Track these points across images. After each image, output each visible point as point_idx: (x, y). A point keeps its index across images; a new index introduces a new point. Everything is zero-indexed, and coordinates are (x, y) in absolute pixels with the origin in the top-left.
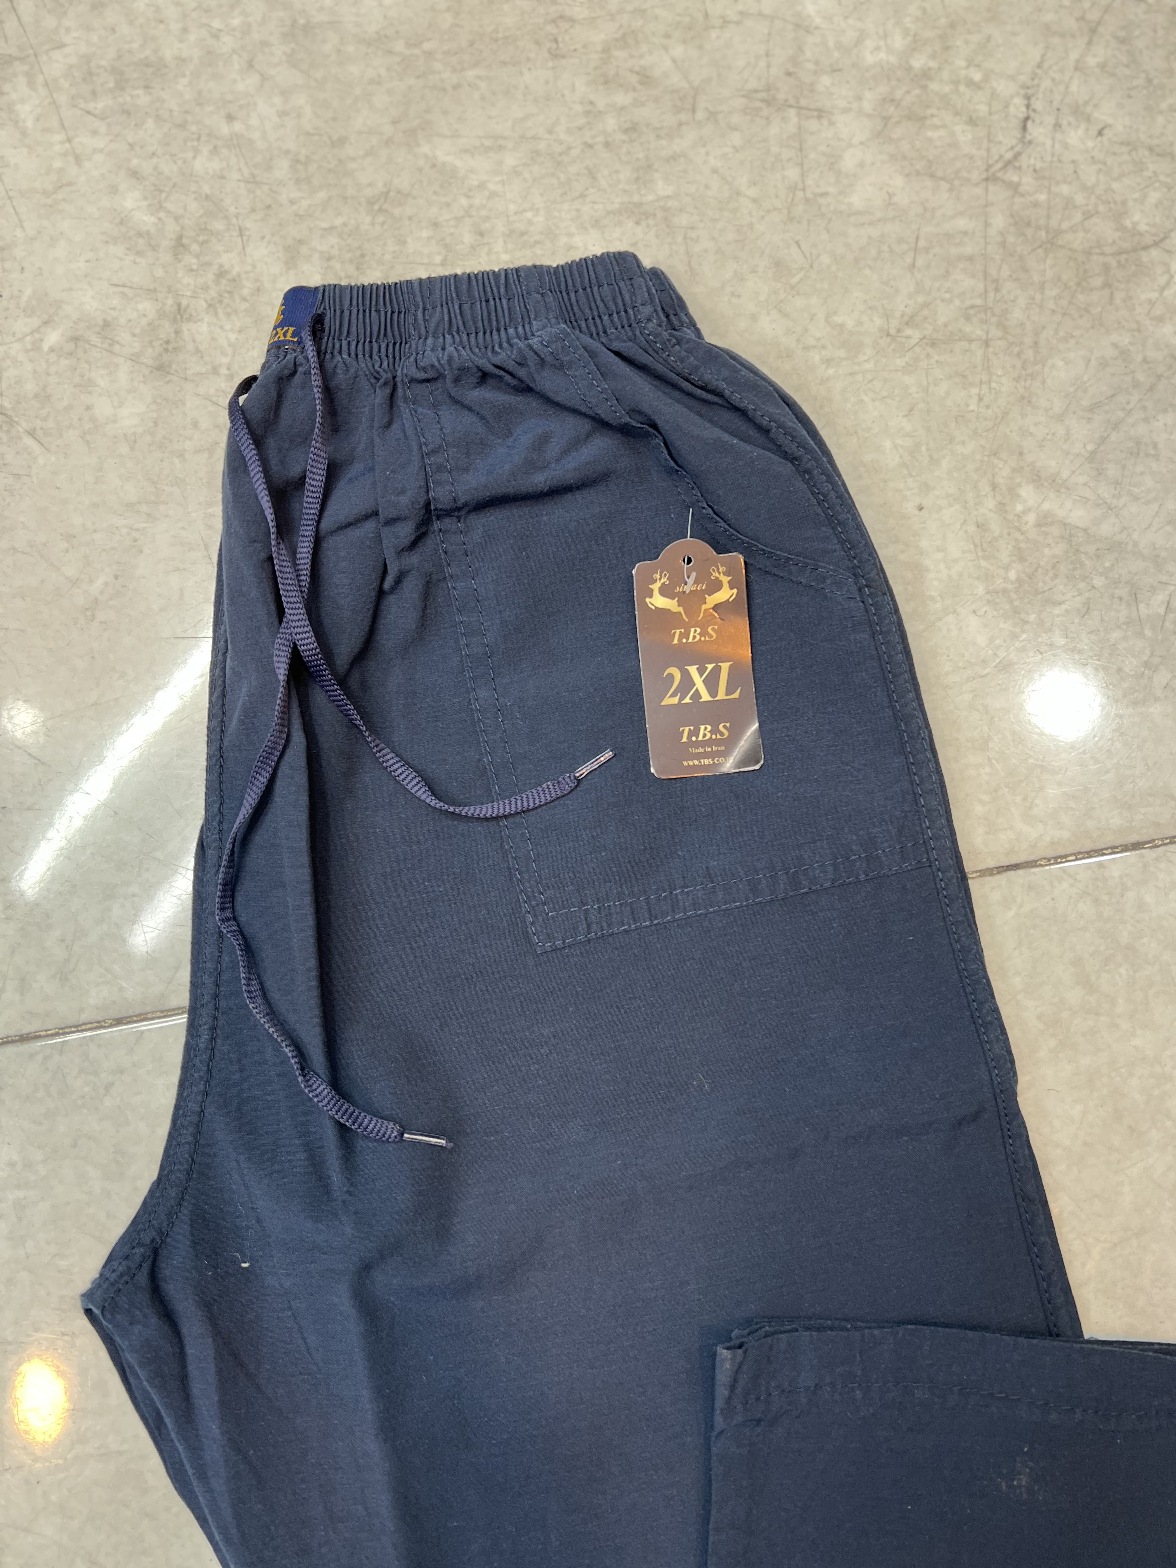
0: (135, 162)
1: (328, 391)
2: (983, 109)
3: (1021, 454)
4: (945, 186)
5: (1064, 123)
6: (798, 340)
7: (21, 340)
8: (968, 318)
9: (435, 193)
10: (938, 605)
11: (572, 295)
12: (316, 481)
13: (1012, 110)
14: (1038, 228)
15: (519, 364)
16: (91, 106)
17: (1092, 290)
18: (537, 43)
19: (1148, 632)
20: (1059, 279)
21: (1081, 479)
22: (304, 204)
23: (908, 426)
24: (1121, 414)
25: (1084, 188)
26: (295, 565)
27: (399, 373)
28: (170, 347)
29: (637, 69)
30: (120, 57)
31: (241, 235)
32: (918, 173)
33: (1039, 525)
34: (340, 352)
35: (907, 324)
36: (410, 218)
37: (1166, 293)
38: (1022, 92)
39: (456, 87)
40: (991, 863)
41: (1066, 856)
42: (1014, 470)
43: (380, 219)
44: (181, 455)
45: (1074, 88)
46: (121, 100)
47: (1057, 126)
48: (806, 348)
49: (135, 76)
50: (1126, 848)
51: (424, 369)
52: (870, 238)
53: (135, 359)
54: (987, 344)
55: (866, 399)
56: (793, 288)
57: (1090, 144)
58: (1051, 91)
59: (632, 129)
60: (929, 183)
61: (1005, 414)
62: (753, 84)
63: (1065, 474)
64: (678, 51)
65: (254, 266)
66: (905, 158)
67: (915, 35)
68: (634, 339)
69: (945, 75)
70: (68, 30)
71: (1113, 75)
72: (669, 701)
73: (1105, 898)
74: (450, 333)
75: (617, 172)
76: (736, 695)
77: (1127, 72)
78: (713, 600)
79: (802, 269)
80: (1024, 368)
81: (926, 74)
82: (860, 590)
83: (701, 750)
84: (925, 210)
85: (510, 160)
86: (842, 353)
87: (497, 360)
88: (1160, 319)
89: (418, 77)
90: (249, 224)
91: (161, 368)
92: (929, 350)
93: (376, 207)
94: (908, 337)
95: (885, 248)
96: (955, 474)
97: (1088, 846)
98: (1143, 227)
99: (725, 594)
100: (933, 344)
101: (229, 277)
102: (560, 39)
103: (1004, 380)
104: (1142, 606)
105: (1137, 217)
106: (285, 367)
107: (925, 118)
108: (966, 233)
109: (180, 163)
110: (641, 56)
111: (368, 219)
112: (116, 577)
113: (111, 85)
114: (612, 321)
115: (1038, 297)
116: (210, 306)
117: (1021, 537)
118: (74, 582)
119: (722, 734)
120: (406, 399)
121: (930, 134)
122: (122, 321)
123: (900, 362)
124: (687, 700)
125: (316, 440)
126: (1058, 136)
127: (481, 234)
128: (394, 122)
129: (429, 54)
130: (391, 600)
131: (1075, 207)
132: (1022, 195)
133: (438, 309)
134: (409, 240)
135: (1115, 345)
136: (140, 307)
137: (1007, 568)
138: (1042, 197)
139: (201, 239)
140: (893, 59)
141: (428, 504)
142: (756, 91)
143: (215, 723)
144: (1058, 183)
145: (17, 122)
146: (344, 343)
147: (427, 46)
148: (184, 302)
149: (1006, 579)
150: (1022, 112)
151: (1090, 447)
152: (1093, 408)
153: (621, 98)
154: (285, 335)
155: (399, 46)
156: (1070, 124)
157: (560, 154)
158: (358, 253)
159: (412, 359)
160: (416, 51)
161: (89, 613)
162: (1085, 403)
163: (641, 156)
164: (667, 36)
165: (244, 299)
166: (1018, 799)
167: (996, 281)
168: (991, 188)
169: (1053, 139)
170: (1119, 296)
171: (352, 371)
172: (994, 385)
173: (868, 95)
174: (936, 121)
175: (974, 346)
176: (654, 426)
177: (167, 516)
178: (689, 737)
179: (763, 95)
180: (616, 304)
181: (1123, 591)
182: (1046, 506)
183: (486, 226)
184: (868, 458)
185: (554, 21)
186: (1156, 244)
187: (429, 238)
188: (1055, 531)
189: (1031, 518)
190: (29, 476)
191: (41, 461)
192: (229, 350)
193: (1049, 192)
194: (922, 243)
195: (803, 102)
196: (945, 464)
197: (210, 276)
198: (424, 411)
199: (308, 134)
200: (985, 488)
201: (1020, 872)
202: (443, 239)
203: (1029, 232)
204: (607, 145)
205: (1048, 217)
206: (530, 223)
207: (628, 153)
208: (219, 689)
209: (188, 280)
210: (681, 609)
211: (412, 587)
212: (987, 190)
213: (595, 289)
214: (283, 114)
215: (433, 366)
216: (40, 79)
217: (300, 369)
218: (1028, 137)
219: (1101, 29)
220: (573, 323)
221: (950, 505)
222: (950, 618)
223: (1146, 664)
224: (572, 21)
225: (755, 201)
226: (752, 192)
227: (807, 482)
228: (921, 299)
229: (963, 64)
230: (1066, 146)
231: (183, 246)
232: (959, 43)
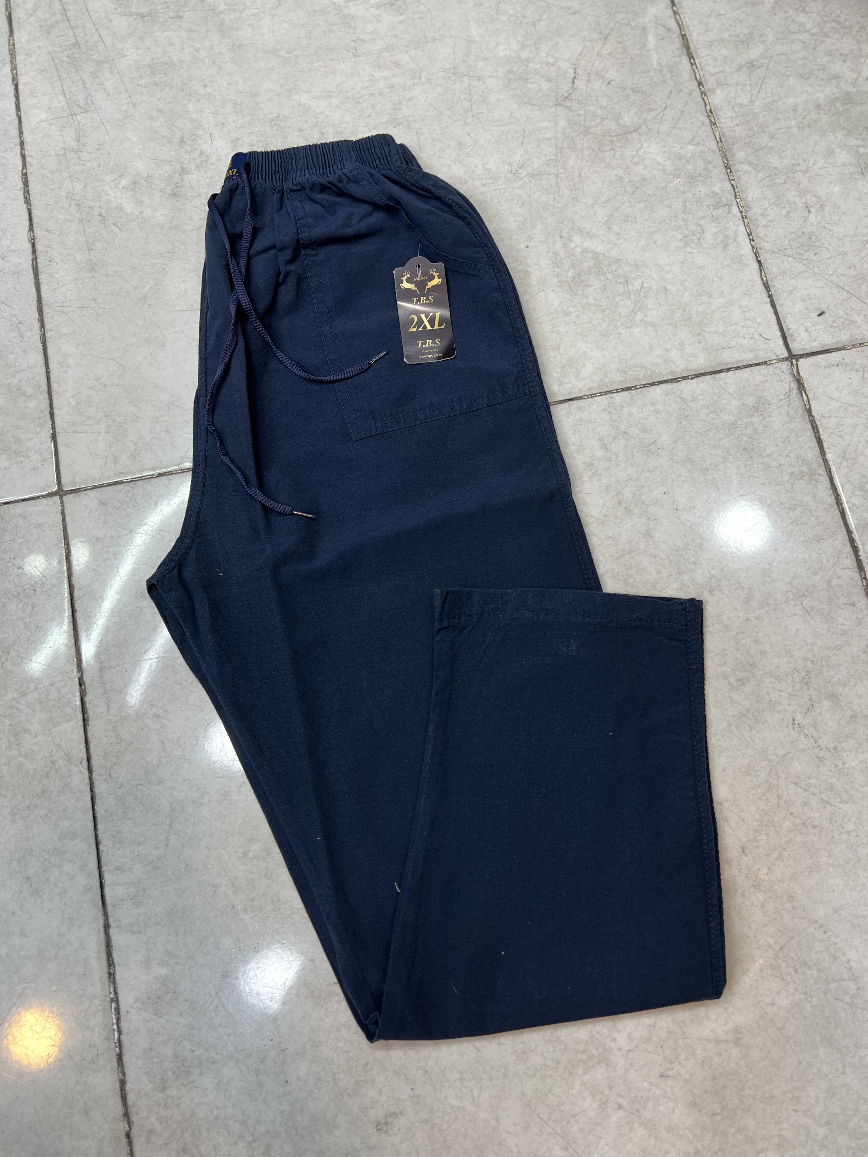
0: (161, 106)
1: (253, 196)
2: (554, 75)
3: (573, 222)
4: (537, 108)
5: (592, 79)
6: (470, 176)
7: (109, 184)
8: (548, 165)
9: (300, 116)
10: (536, 288)
11: (363, 152)
12: (247, 232)
13: (568, 75)
14: (580, 125)
15: (339, 181)
16: (140, 82)
17: (605, 151)
18: (347, 50)
19: (633, 297)
20: (590, 147)
21: (601, 233)
22: (240, 122)
23: (521, 211)
24: (619, 204)
25: (601, 107)
26: (238, 266)
27: (285, 187)
28: (179, 185)
29: (393, 61)
30: (153, 60)
31: (211, 137)
32: (524, 103)
33: (582, 253)
34: (258, 179)
35: (520, 168)
36: (289, 127)
37: (639, 152)
38: (573, 67)
39: (310, 70)
40: (562, 398)
41: (595, 394)
42: (570, 229)
43: (275, 128)
44: (185, 232)
45: (596, 64)
46: (154, 79)
47: (589, 81)
48: (473, 179)
49: (160, 68)
50: (623, 390)
51: (296, 185)
52: (502, 131)
53: (162, 191)
54: (557, 175)
55: (501, 200)
56: (467, 154)
57: (604, 88)
58: (586, 66)
59: (392, 87)
60: (529, 107)
61: (566, 205)
62: (447, 66)
63: (594, 231)
64: (412, 52)
65: (217, 150)
66: (518, 96)
67: (522, 43)
68: (390, 169)
69: (536, 60)
70: (128, 49)
71: (615, 57)
72: (411, 330)
73: (614, 411)
74: (308, 169)
75: (385, 105)
76: (443, 327)
77: (621, 56)
78: (431, 284)
79: (471, 145)
80: (574, 186)
81: (528, 60)
82: (495, 275)
83: (427, 351)
84: (528, 119)
85: (335, 101)
86: (490, 181)
87: (329, 180)
88: (637, 163)
89: (292, 66)
90: (214, 131)
91: (174, 195)
92: (531, 179)
93: (273, 123)
94: (521, 174)
95: (510, 136)
96: (543, 232)
97: (606, 389)
98: (628, 124)
99: (436, 281)
100: (532, 176)
101: (205, 154)
102: (358, 49)
103: (565, 191)
104: (630, 287)
105: (626, 119)
106: (233, 184)
107: (527, 79)
108: (547, 128)
109: (182, 106)
110: (395, 55)
111: (270, 128)
112: (155, 285)
113: (149, 72)
114: (381, 162)
115: (580, 155)
116: (197, 167)
117: (573, 258)
118: (136, 288)
119: (437, 344)
120: (288, 199)
121: (529, 86)
122: (156, 175)
123: (517, 184)
124: (420, 329)
125: (247, 217)
126: (589, 85)
127: (322, 134)
128: (282, 86)
129: (297, 57)
130: (282, 288)
131: (597, 116)
132: (572, 111)
133: (302, 159)
134: (289, 137)
135: (616, 175)
136: (164, 168)
137: (567, 271)
138: (582, 112)
139: (192, 138)
140: (513, 54)
141: (298, 240)
142: (449, 69)
143: (203, 343)
144: (589, 106)
145: (105, 90)
146: (260, 175)
147: (295, 53)
148: (185, 166)
149: (567, 276)
150: (572, 75)
151: (605, 219)
152: (607, 201)
153: (386, 74)
154: (233, 172)
155: (283, 53)
156: (594, 80)
157: (359, 98)
158: (265, 143)
159: (291, 181)
160: (291, 55)
161: (143, 301)
162: (603, 200)
163: (396, 98)
164: (407, 46)
165: (212, 164)
166: (573, 370)
167: (561, 149)
168: (558, 108)
169: (587, 87)
170: (617, 154)
171: (264, 186)
172: (560, 193)
173: (501, 70)
174: (532, 80)
175: (551, 177)
176: (400, 205)
177: (178, 258)
178: (422, 346)
179: (453, 71)
180: (382, 155)
181: (621, 280)
182: (585, 244)
183: (324, 130)
184: (503, 226)
185: (355, 41)
186: (635, 131)
187: (298, 136)
188: (589, 255)
189: (578, 250)
190: (114, 242)
191: (119, 236)
192: (206, 187)
193: (585, 110)
194: (527, 133)
195: (471, 74)
196: (539, 228)
197: (196, 154)
198: (296, 203)
199: (241, 92)
200: (557, 237)
201: (574, 402)
202: (304, 136)
203: (576, 127)
204: (380, 94)
205: (585, 120)
206: (345, 128)
207: (390, 97)
208: (204, 329)
209: (187, 156)
210: (416, 289)
211: (292, 280)
212: (556, 109)
213: (373, 149)
214: (229, 84)
215: (300, 183)
216: (115, 70)
217: (240, 186)
218: (575, 86)
219: (609, 37)
220: (363, 163)
221: (541, 245)
222: (542, 294)
223: (632, 311)
224: (363, 41)
225: (449, 116)
226: (448, 113)
227: (470, 229)
228: (526, 157)
229: (545, 55)
230: (593, 89)
231: (184, 142)
232: (543, 46)
